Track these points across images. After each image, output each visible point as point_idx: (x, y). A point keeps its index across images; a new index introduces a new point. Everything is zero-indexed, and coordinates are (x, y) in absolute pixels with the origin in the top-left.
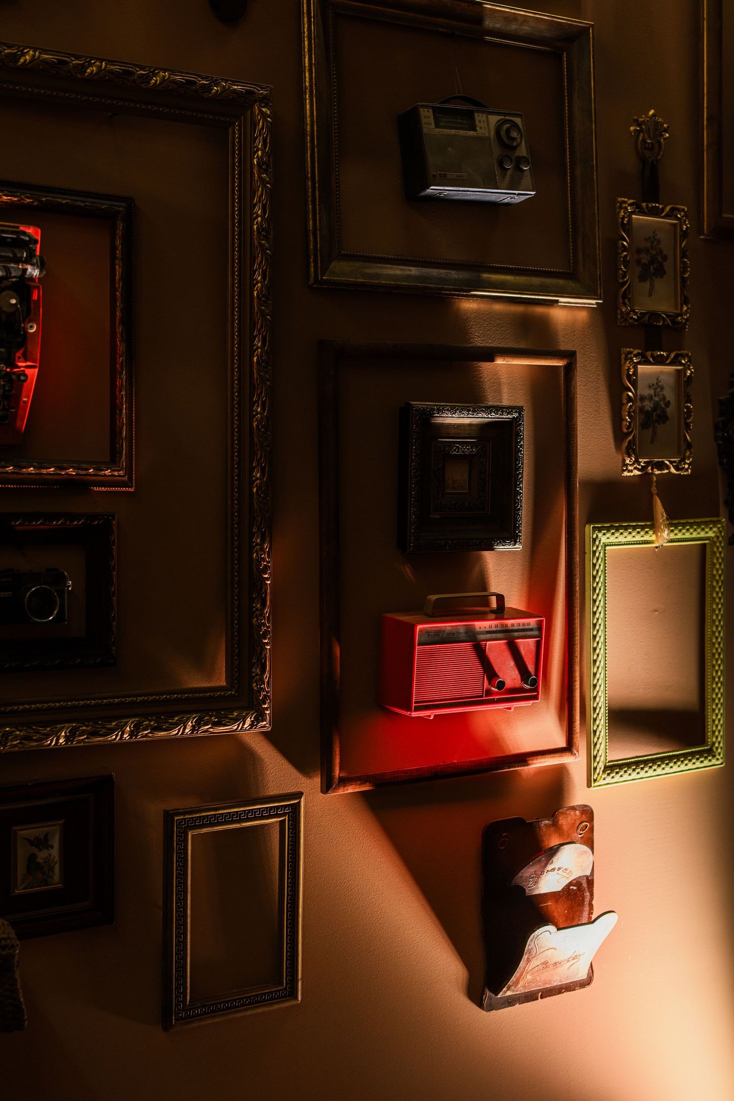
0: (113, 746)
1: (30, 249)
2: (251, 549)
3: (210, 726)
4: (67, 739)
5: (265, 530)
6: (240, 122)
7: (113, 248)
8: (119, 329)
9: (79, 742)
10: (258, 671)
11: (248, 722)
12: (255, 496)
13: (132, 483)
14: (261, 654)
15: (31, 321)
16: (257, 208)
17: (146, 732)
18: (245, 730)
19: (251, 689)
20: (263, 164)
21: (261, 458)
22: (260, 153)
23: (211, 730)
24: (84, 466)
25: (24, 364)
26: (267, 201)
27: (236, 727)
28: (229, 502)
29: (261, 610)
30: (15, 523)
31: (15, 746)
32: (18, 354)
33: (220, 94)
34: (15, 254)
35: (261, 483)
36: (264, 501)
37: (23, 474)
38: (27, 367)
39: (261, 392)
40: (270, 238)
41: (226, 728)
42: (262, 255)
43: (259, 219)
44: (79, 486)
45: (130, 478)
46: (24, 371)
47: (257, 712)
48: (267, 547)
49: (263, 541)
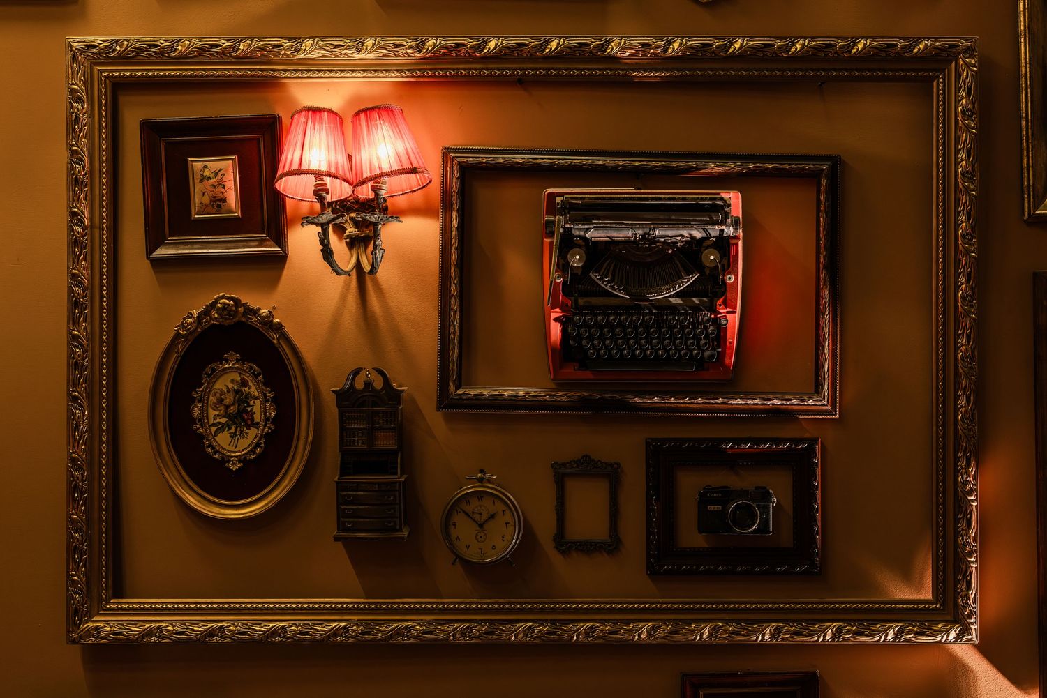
0: (815, 646)
1: (725, 212)
2: (956, 472)
3: (912, 635)
4: (772, 636)
5: (970, 455)
6: (944, 75)
7: (819, 202)
8: (823, 274)
9: (784, 639)
10: (963, 587)
11: (952, 635)
12: (960, 423)
13: (836, 411)
14: (966, 571)
15: (730, 273)
16: (961, 152)
17: (847, 636)
18: (950, 642)
19: (956, 604)
20: (968, 110)
21: (966, 386)
22: (964, 101)
23: (914, 639)
24: (789, 397)
25: (725, 311)
26: (971, 145)
27: (939, 639)
28: (934, 428)
29: (966, 530)
30: (726, 446)
31: (725, 638)
32: (720, 302)
33: (922, 51)
34: (711, 218)
35: (966, 410)
36: (969, 427)
37: (731, 404)
38: (728, 313)
39: (966, 325)
40: (975, 180)
41: (929, 638)
42: (966, 197)
43: (964, 162)
44: (784, 416)
45: (834, 406)
46: (725, 316)
47: (962, 625)
48: (972, 471)
49: (968, 465)
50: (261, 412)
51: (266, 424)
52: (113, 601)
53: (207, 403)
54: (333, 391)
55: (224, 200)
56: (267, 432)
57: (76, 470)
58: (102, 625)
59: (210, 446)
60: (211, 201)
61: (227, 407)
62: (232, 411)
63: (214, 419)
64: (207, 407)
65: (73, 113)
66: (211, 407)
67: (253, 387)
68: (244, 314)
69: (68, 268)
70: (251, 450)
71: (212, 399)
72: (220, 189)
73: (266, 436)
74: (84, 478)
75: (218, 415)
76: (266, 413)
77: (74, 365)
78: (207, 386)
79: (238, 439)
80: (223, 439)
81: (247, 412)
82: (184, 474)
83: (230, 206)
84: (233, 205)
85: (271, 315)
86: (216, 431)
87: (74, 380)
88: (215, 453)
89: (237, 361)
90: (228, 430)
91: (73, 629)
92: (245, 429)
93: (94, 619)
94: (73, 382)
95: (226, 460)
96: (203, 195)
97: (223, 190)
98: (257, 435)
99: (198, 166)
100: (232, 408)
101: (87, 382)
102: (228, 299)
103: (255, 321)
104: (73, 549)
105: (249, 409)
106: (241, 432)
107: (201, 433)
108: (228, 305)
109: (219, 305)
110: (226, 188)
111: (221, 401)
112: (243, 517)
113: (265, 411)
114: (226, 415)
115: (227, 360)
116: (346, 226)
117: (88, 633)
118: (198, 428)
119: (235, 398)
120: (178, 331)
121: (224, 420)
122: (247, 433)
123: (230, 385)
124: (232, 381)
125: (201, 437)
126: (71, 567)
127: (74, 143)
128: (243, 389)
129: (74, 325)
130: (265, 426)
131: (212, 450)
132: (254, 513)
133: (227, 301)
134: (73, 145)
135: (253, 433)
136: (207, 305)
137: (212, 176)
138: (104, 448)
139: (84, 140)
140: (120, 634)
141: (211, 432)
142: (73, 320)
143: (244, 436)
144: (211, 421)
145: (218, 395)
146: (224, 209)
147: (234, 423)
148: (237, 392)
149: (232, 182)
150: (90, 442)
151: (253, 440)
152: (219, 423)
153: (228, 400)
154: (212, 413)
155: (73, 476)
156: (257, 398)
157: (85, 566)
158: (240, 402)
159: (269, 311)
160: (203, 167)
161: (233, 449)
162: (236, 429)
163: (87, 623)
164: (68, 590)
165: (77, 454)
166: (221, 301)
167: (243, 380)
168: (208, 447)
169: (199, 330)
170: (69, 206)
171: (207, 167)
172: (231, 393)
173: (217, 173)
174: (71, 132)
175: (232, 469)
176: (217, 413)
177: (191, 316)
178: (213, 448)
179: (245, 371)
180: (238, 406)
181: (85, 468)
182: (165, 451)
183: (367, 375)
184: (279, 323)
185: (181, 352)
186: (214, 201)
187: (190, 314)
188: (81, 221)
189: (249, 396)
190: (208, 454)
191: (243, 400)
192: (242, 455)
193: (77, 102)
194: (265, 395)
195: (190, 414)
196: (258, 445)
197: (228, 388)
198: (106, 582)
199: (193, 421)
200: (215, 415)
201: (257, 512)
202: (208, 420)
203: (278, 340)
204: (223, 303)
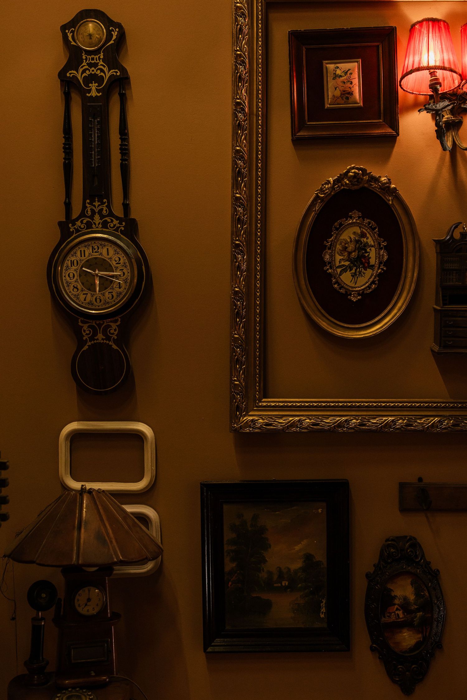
50: (376, 257)
51: (380, 266)
52: (264, 400)
53: (335, 250)
54: (434, 240)
55: (351, 94)
56: (380, 273)
57: (238, 301)
58: (256, 418)
59: (337, 282)
60: (341, 94)
61: (350, 253)
62: (353, 257)
63: (340, 262)
64: (335, 253)
65: (238, 25)
66: (338, 253)
67: (370, 238)
68: (369, 181)
69: (233, 146)
70: (368, 286)
71: (339, 247)
72: (348, 85)
73: (379, 275)
74: (244, 307)
75: (343, 259)
76: (379, 258)
77: (237, 220)
78: (336, 237)
79: (357, 278)
80: (346, 278)
81: (365, 257)
82: (317, 304)
83: (355, 98)
84: (358, 97)
85: (389, 182)
86: (341, 271)
87: (236, 232)
88: (340, 289)
89: (359, 217)
90: (350, 271)
91: (235, 421)
92: (363, 270)
93: (250, 413)
94: (235, 233)
95: (348, 293)
96: (336, 89)
97: (351, 86)
98: (372, 275)
99: (331, 67)
100: (353, 254)
101: (246, 233)
102: (357, 169)
103: (375, 187)
104: (235, 361)
105: (366, 255)
106: (360, 272)
107: (330, 274)
108: (358, 174)
109: (351, 174)
110: (353, 84)
111: (345, 249)
112: (364, 337)
113: (378, 256)
114: (349, 260)
115: (351, 217)
116: (444, 113)
117: (247, 424)
118: (328, 269)
119: (356, 246)
120: (317, 194)
121: (347, 263)
122: (364, 273)
123: (352, 236)
124: (354, 233)
125: (330, 275)
126: (233, 375)
127: (238, 48)
128: (362, 239)
129: (237, 189)
130: (379, 268)
131: (338, 286)
132: (371, 334)
133: (357, 171)
134: (237, 51)
135: (369, 272)
136: (341, 174)
137: (343, 74)
138: (258, 284)
139: (245, 46)
140: (271, 425)
141: (337, 273)
142: (236, 185)
143: (362, 276)
144: (337, 264)
145: (343, 244)
146: (351, 100)
147: (355, 265)
148: (357, 242)
149: (357, 80)
150: (248, 279)
151: (370, 279)
152: (344, 265)
153: (350, 248)
154: (338, 258)
155: (236, 305)
156: (372, 246)
157: (243, 373)
158: (360, 249)
159: (388, 179)
160: (336, 68)
161: (353, 285)
162: (356, 270)
163: (245, 417)
164: (231, 392)
165: (239, 288)
166: (353, 171)
167: (362, 232)
168: (335, 284)
169: (332, 194)
170: (233, 98)
171: (338, 67)
172: (353, 242)
173: (347, 72)
174: (236, 40)
175: (353, 301)
176: (342, 257)
177: (329, 182)
178: (339, 284)
179: (365, 226)
180: (358, 253)
181: (244, 299)
182: (304, 287)
183: (464, 228)
184: (395, 188)
185: (318, 210)
186: (344, 94)
187: (328, 181)
188: (243, 110)
189: (366, 245)
190: (335, 290)
191: (362, 248)
192: (360, 290)
193: (241, 17)
194: (379, 244)
195: (322, 259)
196: (373, 282)
197: (351, 238)
198: (259, 386)
199: (324, 264)
200: (340, 259)
201: (374, 333)
202: (335, 263)
203: (392, 200)
204: (354, 172)
